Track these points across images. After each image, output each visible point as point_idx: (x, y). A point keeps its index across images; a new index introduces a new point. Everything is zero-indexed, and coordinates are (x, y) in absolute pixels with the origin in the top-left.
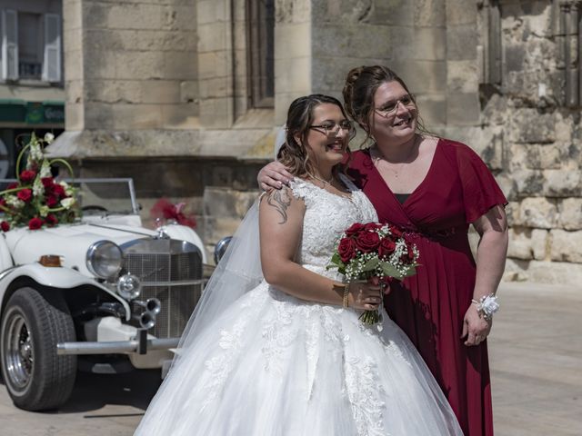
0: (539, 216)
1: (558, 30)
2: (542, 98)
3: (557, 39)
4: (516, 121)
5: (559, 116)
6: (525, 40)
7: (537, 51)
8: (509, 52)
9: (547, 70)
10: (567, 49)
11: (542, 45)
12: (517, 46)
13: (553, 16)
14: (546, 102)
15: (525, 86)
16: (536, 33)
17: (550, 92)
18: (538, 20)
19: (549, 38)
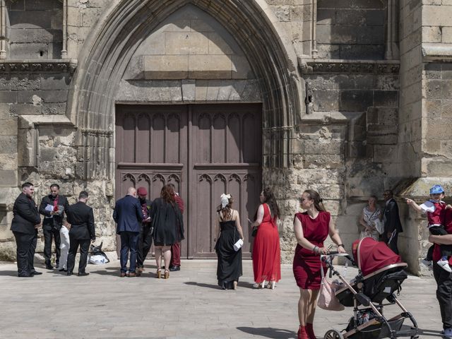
1: (80, 143)
2: (69, 175)
3: (79, 148)
4: (46, 185)
5: (76, 184)
6: (56, 146)
7: (65, 152)
8: (43, 152)
9: (72, 162)
10: (86, 152)
11: (68, 149)
12: (50, 149)
13: (76, 138)
15: (55, 168)
16: (65, 143)
17: (74, 172)
18: (67, 140)
19: (73, 147)
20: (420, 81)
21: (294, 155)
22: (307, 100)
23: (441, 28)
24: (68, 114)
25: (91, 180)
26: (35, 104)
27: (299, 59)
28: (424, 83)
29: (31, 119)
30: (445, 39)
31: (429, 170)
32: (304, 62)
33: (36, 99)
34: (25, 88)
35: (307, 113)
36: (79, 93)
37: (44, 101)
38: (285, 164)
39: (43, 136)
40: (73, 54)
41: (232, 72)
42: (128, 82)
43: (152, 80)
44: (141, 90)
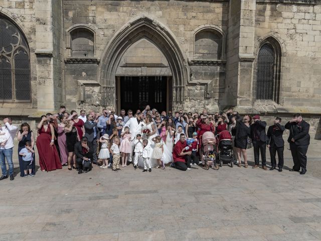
3: (102, 93)
5: (101, 107)
6: (92, 93)
7: (96, 95)
8: (87, 95)
9: (99, 99)
10: (104, 96)
12: (90, 94)
13: (100, 89)
14: (98, 105)
15: (92, 102)
16: (96, 92)
17: (100, 103)
18: (97, 89)
19: (99, 93)
20: (238, 68)
21: (186, 96)
22: (191, 75)
23: (246, 47)
24: (96, 80)
25: (107, 106)
26: (83, 76)
27: (188, 59)
28: (239, 69)
29: (82, 82)
30: (248, 51)
31: (240, 103)
32: (190, 60)
33: (84, 74)
34: (79, 69)
35: (191, 80)
36: (101, 71)
37: (87, 75)
38: (182, 100)
39: (87, 88)
40: (98, 55)
41: (161, 64)
42: (120, 68)
43: (130, 67)
44: (125, 70)
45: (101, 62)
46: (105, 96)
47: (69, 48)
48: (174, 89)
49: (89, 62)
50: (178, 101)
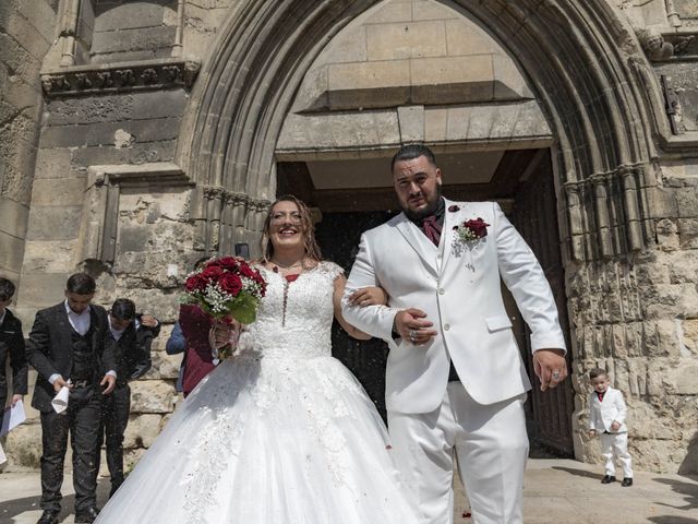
0: (153, 399)
1: (200, 213)
2: (173, 279)
3: (197, 222)
6: (151, 221)
7: (169, 233)
8: (125, 233)
9: (181, 251)
10: (209, 233)
11: (175, 227)
12: (139, 228)
13: (192, 204)
14: (176, 281)
15: (147, 266)
16: (168, 216)
17: (183, 272)
18: (173, 204)
19: (185, 221)
21: (657, 220)
22: (670, 107)
24: (176, 163)
26: (118, 146)
27: (642, 30)
32: (656, 34)
33: (122, 137)
34: (103, 119)
35: (674, 132)
37: (135, 140)
38: (636, 242)
39: (129, 202)
40: (193, 49)
41: (495, 84)
42: (299, 117)
43: (343, 111)
44: (323, 129)
45: (204, 75)
46: (216, 238)
47: (71, 34)
48: (574, 199)
49: (149, 81)
50: (607, 250)
